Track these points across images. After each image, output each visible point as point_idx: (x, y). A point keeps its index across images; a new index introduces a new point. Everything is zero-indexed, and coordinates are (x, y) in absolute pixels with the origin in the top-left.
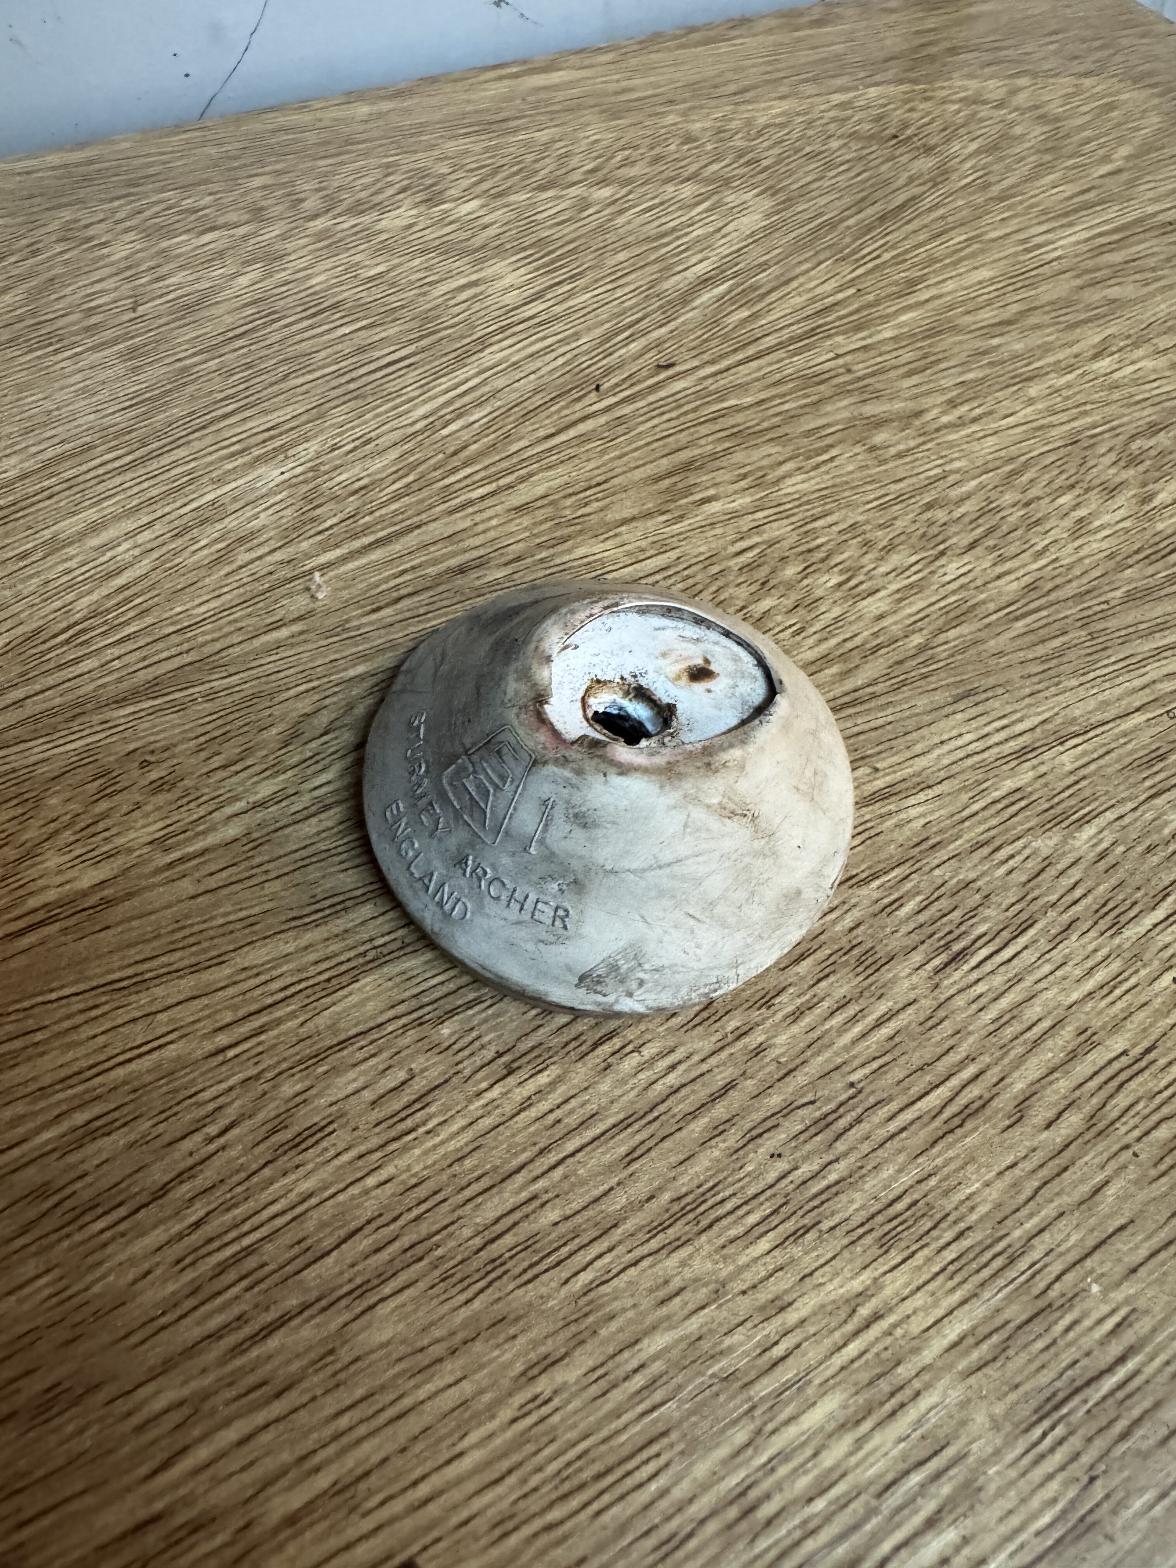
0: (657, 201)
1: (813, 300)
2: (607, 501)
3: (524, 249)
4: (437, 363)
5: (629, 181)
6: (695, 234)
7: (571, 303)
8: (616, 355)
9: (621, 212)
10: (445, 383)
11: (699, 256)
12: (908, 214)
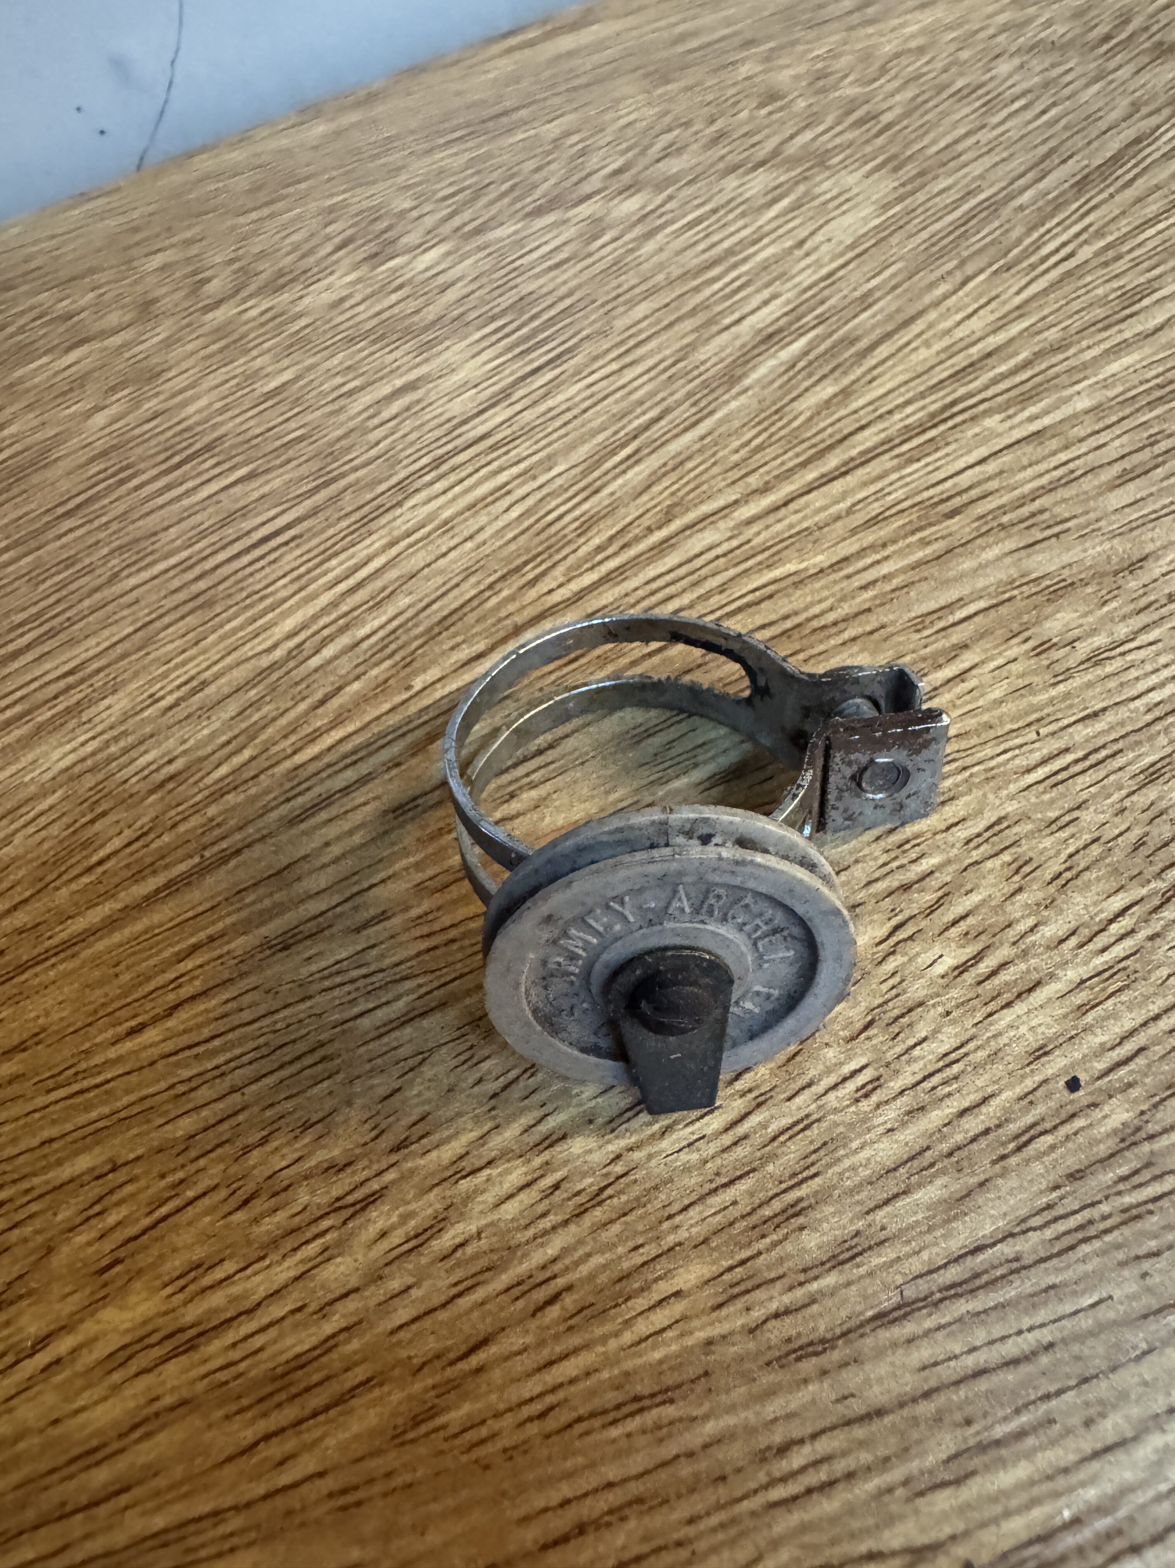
0: (707, 208)
1: (950, 352)
2: (549, 786)
3: (493, 319)
4: (331, 532)
5: (670, 180)
6: (759, 258)
7: (550, 403)
8: (606, 492)
9: (649, 235)
10: (337, 566)
11: (766, 294)
12: (1125, 172)
